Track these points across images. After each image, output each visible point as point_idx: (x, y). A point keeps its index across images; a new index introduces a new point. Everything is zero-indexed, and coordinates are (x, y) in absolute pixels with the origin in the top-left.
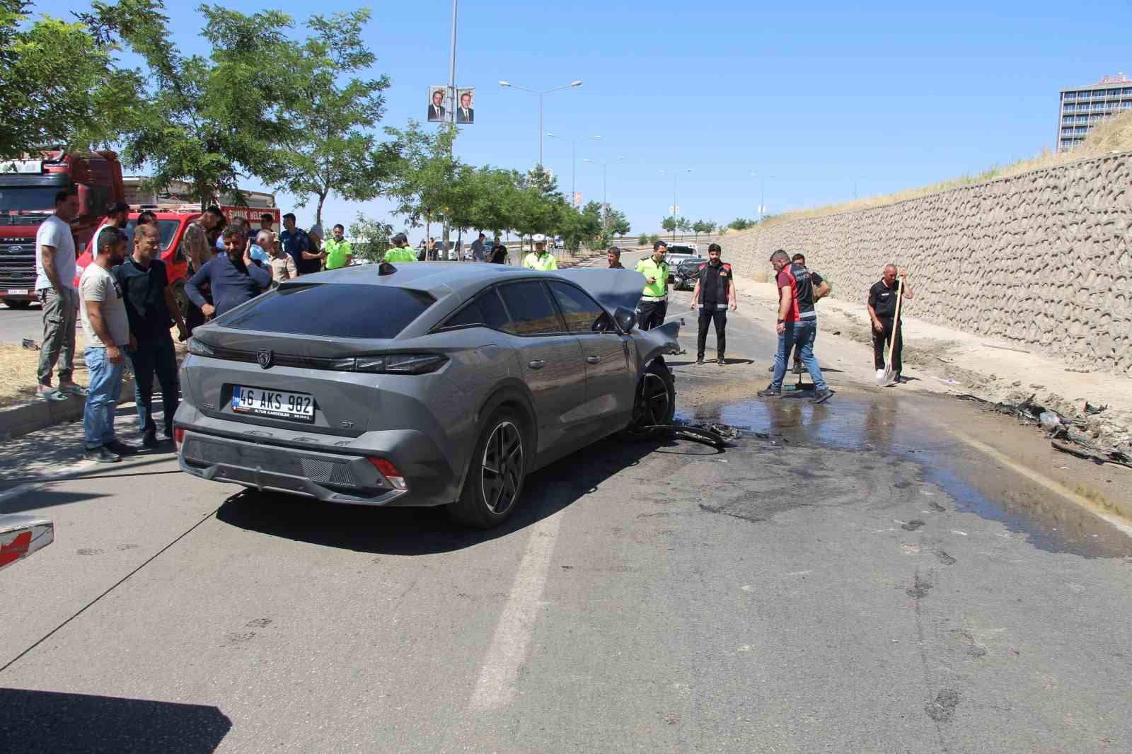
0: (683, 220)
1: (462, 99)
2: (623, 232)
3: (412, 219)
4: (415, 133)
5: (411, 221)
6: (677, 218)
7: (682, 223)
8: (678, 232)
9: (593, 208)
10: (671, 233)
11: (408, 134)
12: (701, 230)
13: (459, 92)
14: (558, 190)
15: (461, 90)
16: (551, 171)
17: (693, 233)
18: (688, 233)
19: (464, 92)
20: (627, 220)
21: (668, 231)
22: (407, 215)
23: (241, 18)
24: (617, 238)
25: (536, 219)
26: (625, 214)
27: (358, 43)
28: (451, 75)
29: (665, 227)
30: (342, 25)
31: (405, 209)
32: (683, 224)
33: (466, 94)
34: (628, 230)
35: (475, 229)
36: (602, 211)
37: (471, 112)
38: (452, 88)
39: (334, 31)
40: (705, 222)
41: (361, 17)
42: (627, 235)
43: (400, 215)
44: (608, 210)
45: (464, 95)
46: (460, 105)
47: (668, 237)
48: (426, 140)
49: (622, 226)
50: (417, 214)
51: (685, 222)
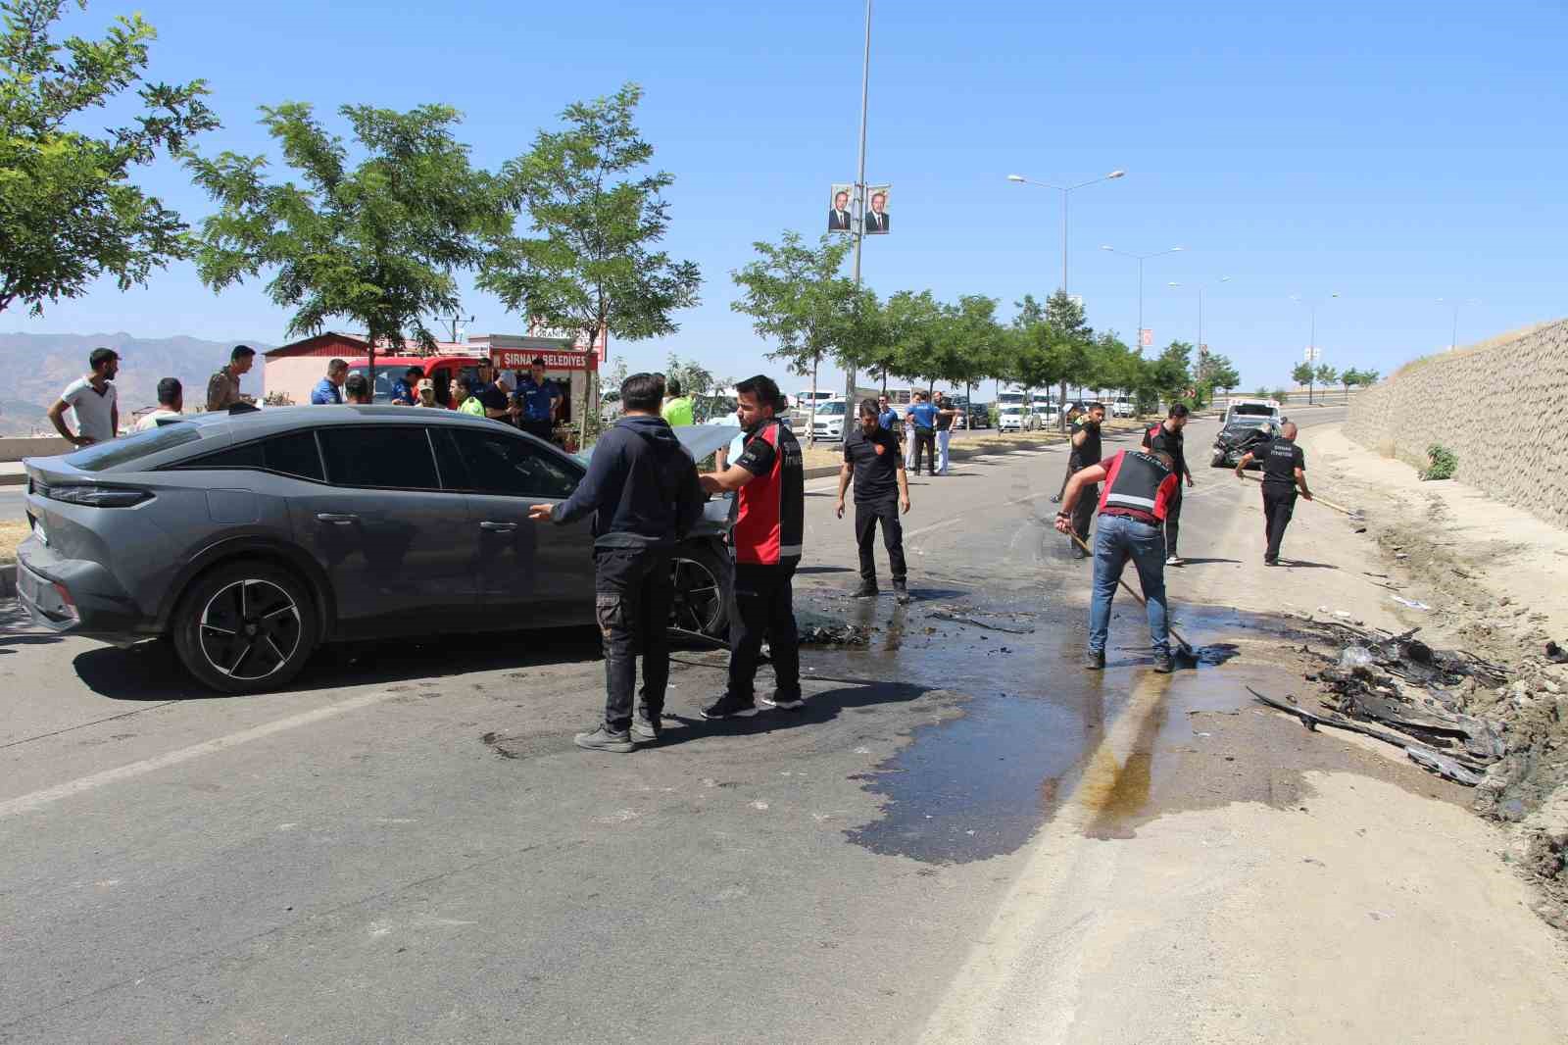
0: (1325, 368)
1: (873, 200)
2: (1229, 386)
3: (798, 364)
4: (794, 249)
5: (796, 367)
6: (1315, 366)
7: (1325, 372)
8: (1317, 385)
9: (1179, 352)
10: (1306, 388)
11: (783, 251)
12: (1353, 382)
13: (870, 192)
14: (1087, 325)
15: (873, 189)
16: (1076, 299)
17: (1342, 387)
18: (1333, 388)
19: (877, 192)
20: (1234, 367)
21: (1302, 384)
22: (789, 359)
23: (393, 117)
24: (1221, 395)
25: (1044, 366)
26: (1229, 359)
27: (632, 133)
28: (860, 171)
29: (1296, 378)
30: (605, 113)
31: (789, 350)
32: (1325, 374)
33: (879, 194)
34: (1237, 383)
35: (924, 379)
36: (1194, 357)
37: (885, 217)
38: (861, 187)
39: (599, 122)
40: (1360, 371)
41: (628, 99)
42: (1236, 389)
43: (778, 359)
44: (1204, 355)
45: (876, 195)
46: (870, 209)
47: (1302, 393)
48: (810, 258)
49: (1227, 376)
50: (803, 357)
51: (1329, 371)
